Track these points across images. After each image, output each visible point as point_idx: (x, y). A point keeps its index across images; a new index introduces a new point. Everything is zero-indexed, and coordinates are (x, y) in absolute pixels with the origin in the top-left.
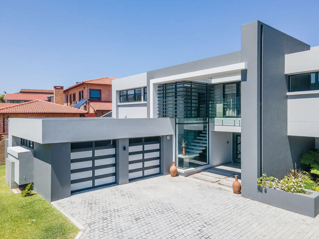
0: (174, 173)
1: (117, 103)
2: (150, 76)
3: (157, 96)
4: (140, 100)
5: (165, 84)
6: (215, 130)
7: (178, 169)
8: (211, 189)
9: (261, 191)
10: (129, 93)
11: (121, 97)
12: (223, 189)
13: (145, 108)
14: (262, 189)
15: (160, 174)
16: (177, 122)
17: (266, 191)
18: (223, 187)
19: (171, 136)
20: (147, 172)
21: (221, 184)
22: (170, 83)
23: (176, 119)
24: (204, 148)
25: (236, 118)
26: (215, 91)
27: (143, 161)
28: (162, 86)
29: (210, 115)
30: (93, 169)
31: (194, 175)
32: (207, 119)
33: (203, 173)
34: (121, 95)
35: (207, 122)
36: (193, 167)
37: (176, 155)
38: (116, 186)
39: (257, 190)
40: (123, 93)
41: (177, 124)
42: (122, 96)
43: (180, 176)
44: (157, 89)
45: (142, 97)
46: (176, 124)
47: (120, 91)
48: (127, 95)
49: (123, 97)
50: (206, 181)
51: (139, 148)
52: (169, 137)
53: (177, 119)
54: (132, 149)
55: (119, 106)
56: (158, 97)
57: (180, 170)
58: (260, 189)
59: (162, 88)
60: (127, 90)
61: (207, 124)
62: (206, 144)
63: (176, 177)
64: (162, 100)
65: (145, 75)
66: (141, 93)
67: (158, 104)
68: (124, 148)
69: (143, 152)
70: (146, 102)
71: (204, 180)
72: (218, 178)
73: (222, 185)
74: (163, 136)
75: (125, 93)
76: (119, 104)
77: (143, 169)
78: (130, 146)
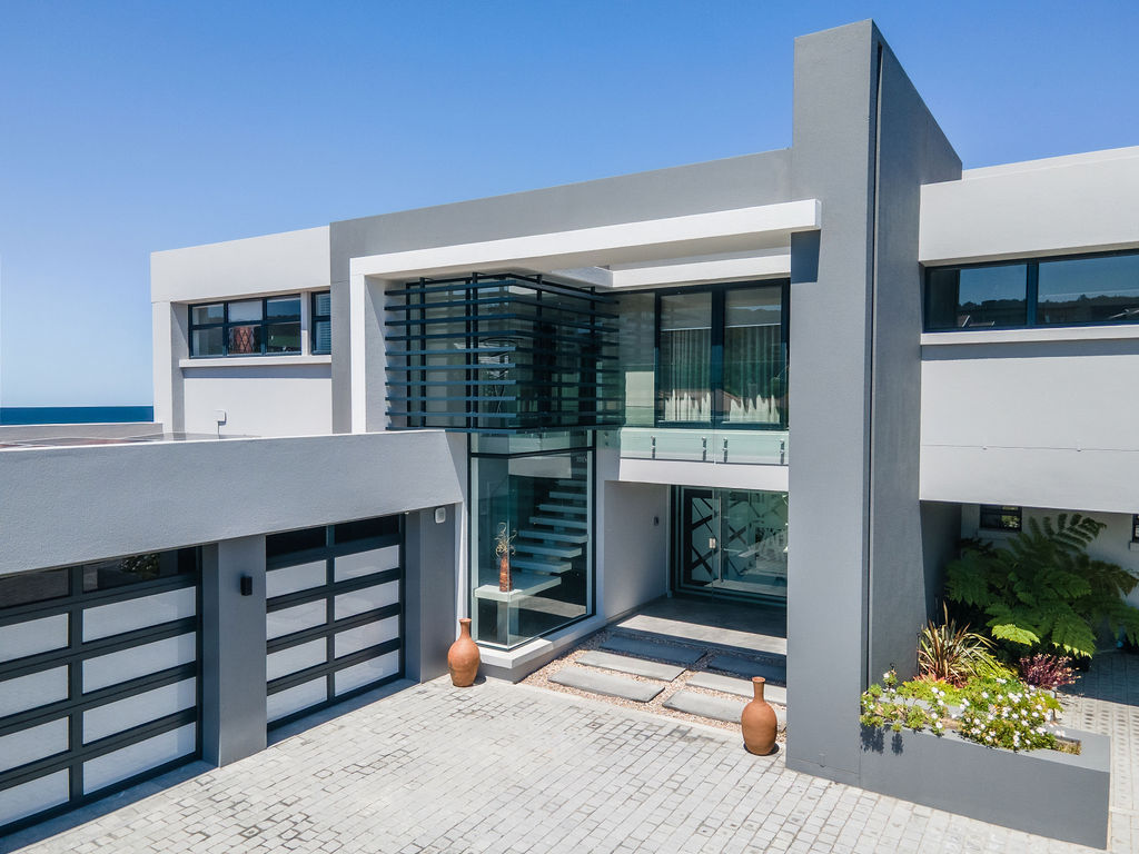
0: (469, 670)
1: (175, 361)
2: (348, 242)
3: (380, 333)
4: (296, 349)
5: (422, 279)
6: (623, 477)
7: (482, 651)
8: (650, 743)
9: (878, 746)
10: (236, 314)
11: (196, 334)
12: (694, 734)
13: (325, 386)
14: (881, 735)
15: (404, 677)
16: (475, 450)
17: (898, 746)
18: (692, 725)
19: (451, 510)
20: (346, 680)
21: (676, 710)
22: (441, 276)
23: (469, 436)
24: (578, 552)
25: (711, 432)
26: (621, 318)
27: (329, 629)
28: (404, 288)
29: (600, 417)
30: (71, 711)
31: (550, 668)
32: (590, 433)
33: (580, 655)
34: (196, 322)
35: (589, 444)
36: (542, 637)
37: (468, 588)
38: (203, 778)
39: (858, 740)
40: (203, 313)
41: (476, 455)
42: (199, 327)
43: (491, 682)
44: (384, 300)
45: (305, 335)
46: (471, 455)
47: (191, 307)
48: (226, 323)
49: (206, 331)
50: (610, 695)
51: (311, 574)
52: (441, 514)
53: (475, 437)
54: (279, 581)
55: (186, 372)
56: (387, 339)
57: (491, 654)
58: (871, 737)
59: (401, 300)
60: (226, 303)
61: (590, 453)
62: (583, 532)
63: (477, 688)
64: (404, 349)
65: (320, 237)
66: (298, 318)
67: (386, 369)
68: (246, 586)
69: (331, 590)
70: (327, 359)
71: (599, 693)
72: (652, 678)
73: (682, 712)
74: (416, 514)
75: (215, 313)
76: (185, 362)
77: (331, 666)
78: (270, 567)
